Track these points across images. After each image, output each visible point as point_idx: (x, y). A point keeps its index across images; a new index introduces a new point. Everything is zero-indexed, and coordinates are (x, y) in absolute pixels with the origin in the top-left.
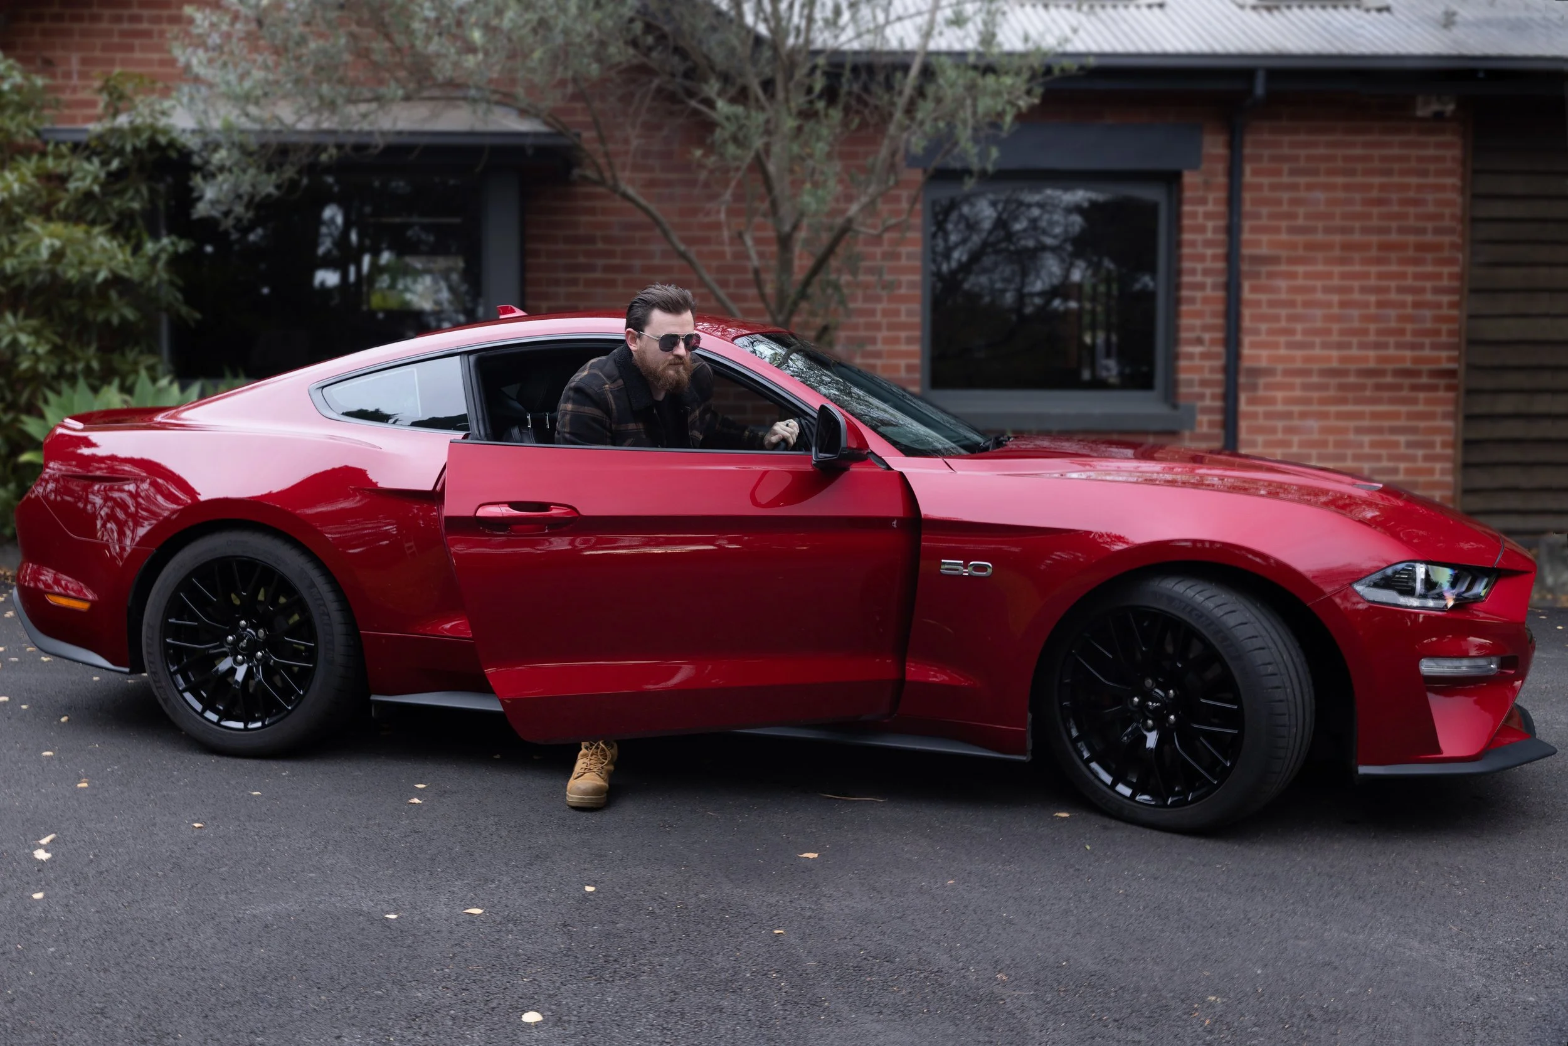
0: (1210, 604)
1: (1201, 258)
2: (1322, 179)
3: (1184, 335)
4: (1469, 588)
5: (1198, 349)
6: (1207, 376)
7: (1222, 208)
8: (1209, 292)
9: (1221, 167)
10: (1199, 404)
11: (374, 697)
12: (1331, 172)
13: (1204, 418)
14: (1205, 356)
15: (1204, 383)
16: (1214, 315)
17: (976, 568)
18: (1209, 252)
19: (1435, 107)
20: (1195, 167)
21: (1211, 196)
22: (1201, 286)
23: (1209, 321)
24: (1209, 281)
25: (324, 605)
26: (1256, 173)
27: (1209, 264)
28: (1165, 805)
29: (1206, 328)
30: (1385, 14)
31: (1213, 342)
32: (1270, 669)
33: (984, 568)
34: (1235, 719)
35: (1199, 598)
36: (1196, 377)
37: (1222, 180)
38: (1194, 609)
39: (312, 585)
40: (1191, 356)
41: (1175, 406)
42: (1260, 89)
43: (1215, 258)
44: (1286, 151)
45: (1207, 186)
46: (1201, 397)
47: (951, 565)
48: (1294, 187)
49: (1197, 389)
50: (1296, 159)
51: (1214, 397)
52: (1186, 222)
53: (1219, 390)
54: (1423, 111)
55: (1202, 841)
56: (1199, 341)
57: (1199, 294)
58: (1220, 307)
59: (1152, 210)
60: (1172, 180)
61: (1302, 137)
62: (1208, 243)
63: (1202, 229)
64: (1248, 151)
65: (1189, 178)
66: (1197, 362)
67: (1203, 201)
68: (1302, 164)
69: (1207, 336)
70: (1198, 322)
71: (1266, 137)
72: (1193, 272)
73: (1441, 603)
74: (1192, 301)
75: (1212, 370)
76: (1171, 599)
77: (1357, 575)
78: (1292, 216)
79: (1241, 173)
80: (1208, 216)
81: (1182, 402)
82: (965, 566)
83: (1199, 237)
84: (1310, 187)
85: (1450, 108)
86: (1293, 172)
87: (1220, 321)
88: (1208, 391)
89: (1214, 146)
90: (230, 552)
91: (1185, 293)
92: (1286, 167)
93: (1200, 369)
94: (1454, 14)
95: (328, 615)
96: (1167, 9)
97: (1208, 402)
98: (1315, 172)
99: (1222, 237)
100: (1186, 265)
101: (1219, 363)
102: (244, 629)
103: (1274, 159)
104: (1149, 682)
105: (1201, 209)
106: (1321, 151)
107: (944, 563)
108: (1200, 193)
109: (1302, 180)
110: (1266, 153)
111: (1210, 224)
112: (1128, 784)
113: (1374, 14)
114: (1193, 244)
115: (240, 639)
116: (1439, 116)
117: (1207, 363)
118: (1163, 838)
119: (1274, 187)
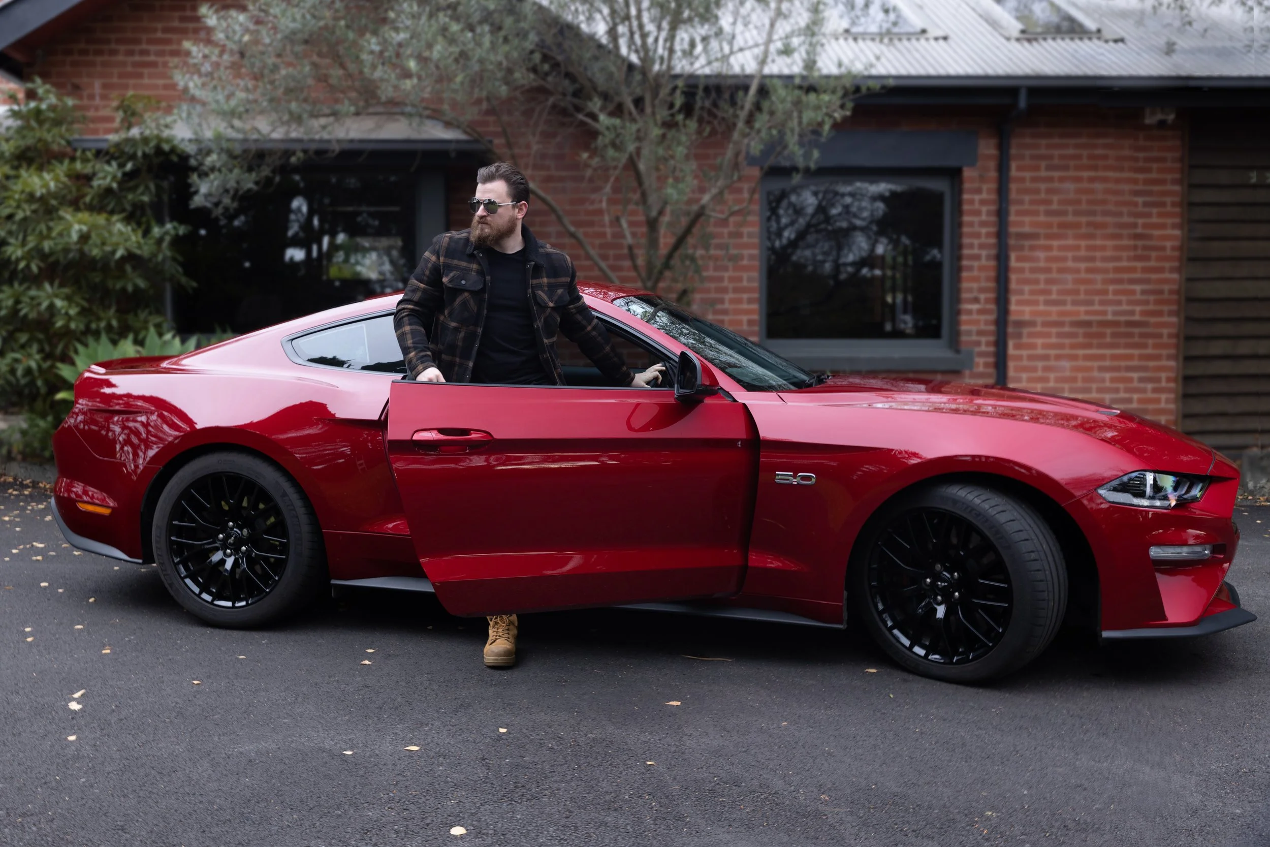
0: (986, 506)
1: (978, 235)
2: (1071, 173)
3: (965, 295)
4: (1188, 491)
5: (975, 307)
6: (983, 327)
7: (993, 197)
8: (984, 262)
9: (992, 164)
10: (977, 349)
11: (334, 582)
12: (1078, 168)
13: (980, 361)
14: (980, 312)
15: (980, 333)
16: (988, 279)
17: (803, 478)
18: (984, 231)
19: (1159, 117)
20: (972, 164)
21: (985, 187)
22: (977, 257)
23: (984, 284)
24: (984, 253)
25: (294, 510)
26: (1019, 169)
27: (983, 240)
28: (951, 663)
29: (982, 290)
30: (1120, 44)
31: (987, 301)
32: (1033, 556)
33: (809, 478)
34: (1006, 595)
35: (977, 501)
36: (974, 328)
37: (993, 174)
38: (973, 509)
39: (285, 494)
40: (970, 312)
41: (958, 351)
42: (1023, 103)
43: (988, 235)
44: (1043, 151)
45: (982, 179)
46: (978, 344)
47: (783, 476)
48: (1050, 179)
49: (974, 338)
50: (1051, 157)
51: (988, 344)
52: (966, 207)
53: (992, 338)
54: (1150, 120)
55: (981, 690)
56: (976, 300)
57: (976, 264)
58: (992, 274)
59: (938, 198)
60: (954, 174)
61: (1056, 141)
62: (983, 224)
63: (978, 213)
64: (1013, 151)
65: (967, 173)
66: (975, 317)
67: (979, 191)
68: (1056, 161)
69: (982, 296)
70: (975, 285)
71: (1028, 140)
72: (971, 246)
73: (1166, 503)
74: (970, 268)
75: (987, 323)
76: (955, 502)
77: (1101, 482)
78: (1048, 202)
79: (1008, 169)
80: (983, 202)
81: (963, 348)
82: (795, 476)
83: (975, 219)
84: (1062, 179)
85: (1171, 117)
86: (1049, 168)
87: (992, 285)
88: (983, 339)
89: (987, 148)
90: (220, 468)
91: (965, 263)
92: (1043, 164)
93: (977, 322)
94: (1174, 44)
95: (297, 517)
96: (950, 41)
97: (983, 348)
98: (1066, 168)
99: (993, 219)
100: (966, 241)
101: (992, 317)
102: (232, 529)
103: (1033, 157)
104: (938, 567)
105: (977, 197)
106: (1071, 151)
107: (778, 475)
108: (976, 185)
109: (1056, 174)
110: (1028, 153)
111: (984, 209)
112: (922, 646)
113: (1111, 44)
114: (971, 224)
115: (228, 537)
116: (1162, 124)
117: (983, 318)
118: (950, 688)
119: (1034, 180)
